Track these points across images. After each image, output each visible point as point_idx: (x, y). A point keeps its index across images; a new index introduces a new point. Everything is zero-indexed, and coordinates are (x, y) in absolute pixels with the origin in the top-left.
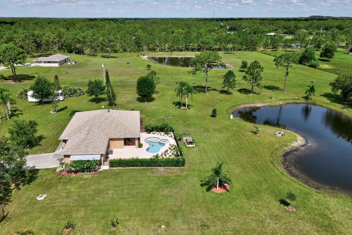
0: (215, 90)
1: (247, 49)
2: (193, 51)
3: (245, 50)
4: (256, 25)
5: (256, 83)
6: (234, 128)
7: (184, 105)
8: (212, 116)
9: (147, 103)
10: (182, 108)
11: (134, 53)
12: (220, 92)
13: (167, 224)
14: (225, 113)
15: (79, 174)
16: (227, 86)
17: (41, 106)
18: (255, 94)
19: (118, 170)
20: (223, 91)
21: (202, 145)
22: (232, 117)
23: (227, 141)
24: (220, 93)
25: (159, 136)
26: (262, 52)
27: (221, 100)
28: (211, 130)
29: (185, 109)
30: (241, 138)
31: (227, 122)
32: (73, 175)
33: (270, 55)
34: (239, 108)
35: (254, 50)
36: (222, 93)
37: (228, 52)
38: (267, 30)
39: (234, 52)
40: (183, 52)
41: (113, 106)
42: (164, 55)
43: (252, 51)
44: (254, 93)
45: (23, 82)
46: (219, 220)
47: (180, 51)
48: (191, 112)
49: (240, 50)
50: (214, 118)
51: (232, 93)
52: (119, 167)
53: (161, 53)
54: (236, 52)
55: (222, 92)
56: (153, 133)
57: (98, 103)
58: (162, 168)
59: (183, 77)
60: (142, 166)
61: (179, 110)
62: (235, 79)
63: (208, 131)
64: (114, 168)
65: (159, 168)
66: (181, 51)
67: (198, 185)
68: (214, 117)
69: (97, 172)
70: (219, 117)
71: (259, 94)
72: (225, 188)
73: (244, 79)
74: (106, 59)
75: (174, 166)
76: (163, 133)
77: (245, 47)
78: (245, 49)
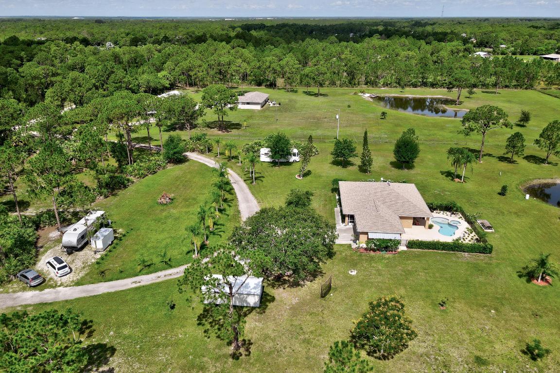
0: (490, 155)
1: (518, 85)
2: (434, 88)
3: (516, 87)
4: (523, 38)
5: (554, 150)
6: (535, 212)
7: (459, 177)
8: (500, 194)
9: (406, 170)
10: (457, 180)
11: (347, 88)
12: (498, 159)
13: (496, 310)
14: (515, 190)
15: (378, 253)
16: (511, 152)
17: (277, 167)
18: (550, 165)
19: (418, 252)
20: (503, 157)
21: (501, 230)
22: (528, 196)
23: (532, 228)
24: (499, 161)
25: (445, 216)
26: (543, 91)
27: (504, 172)
28: (506, 213)
29: (460, 182)
30: (548, 226)
31: (523, 204)
32: (372, 253)
33: (558, 98)
34: (531, 184)
35: (530, 87)
36: (502, 161)
37: (487, 90)
38: (544, 49)
39: (498, 90)
40: (419, 89)
41: (367, 173)
42: (392, 93)
43: (526, 89)
44: (549, 163)
45: (231, 131)
46: (551, 311)
47: (414, 87)
48: (469, 186)
49: (506, 86)
50: (503, 197)
51: (516, 161)
52: (418, 248)
53: (386, 89)
54: (501, 90)
55: (502, 159)
56: (437, 213)
57: (345, 167)
58: (467, 254)
59: (436, 132)
60: (443, 249)
61: (452, 182)
62: (524, 144)
63: (503, 213)
64: (412, 249)
65: (463, 253)
66: (416, 87)
67: (515, 276)
68: (503, 195)
69: (397, 252)
70: (509, 196)
71: (556, 164)
72: (547, 281)
73: (537, 144)
74: (313, 97)
75: (480, 253)
76: (449, 213)
77: (514, 83)
78: (515, 85)
